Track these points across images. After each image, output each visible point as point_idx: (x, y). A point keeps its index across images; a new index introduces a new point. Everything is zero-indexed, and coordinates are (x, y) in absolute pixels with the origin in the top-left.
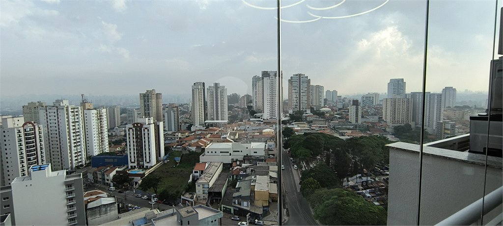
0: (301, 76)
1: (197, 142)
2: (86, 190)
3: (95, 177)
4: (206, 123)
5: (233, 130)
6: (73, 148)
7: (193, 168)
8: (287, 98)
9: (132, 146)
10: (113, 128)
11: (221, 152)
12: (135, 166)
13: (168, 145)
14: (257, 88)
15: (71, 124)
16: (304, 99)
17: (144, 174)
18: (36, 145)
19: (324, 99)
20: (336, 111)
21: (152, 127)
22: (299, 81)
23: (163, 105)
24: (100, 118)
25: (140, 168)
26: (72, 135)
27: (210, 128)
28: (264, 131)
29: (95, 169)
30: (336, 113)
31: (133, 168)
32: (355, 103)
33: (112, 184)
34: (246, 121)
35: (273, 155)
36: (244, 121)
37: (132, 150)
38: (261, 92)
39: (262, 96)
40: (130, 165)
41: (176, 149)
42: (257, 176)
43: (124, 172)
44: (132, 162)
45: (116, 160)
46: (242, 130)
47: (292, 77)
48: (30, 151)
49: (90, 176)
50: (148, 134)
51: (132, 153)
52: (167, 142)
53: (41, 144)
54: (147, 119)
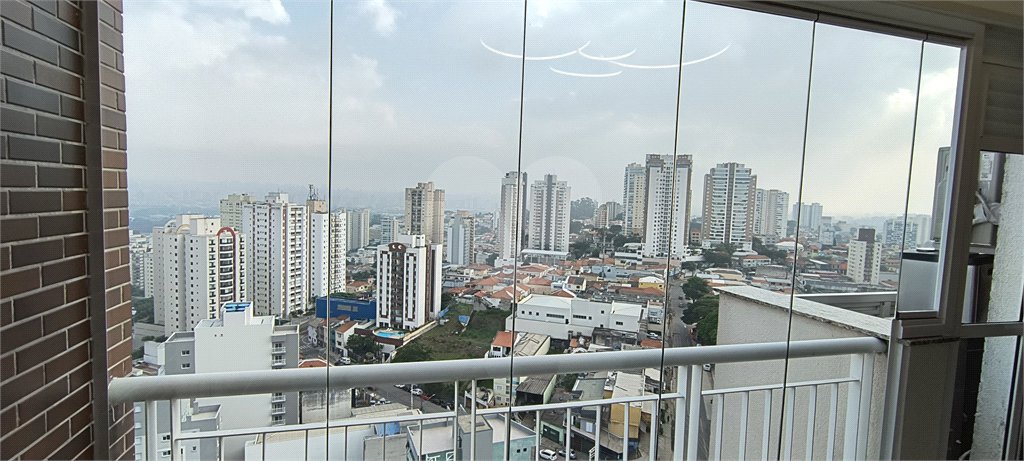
0: (736, 169)
1: (504, 290)
2: (304, 355)
3: (320, 336)
4: (523, 254)
5: (577, 272)
6: (289, 280)
7: (491, 342)
8: (701, 215)
9: (384, 285)
10: (356, 250)
11: (548, 315)
12: (387, 324)
13: (449, 291)
14: (635, 190)
15: (290, 237)
16: (739, 218)
17: (401, 341)
18: (235, 267)
19: (789, 223)
20: (816, 251)
21: (422, 254)
22: (731, 178)
23: (446, 212)
24: (334, 228)
25: (395, 328)
26: (289, 255)
27: (532, 264)
28: (641, 280)
29: (320, 320)
30: (814, 254)
31: (383, 326)
32: (867, 235)
33: (346, 351)
34: (606, 256)
35: (659, 333)
36: (601, 256)
37: (384, 292)
38: (642, 199)
39: (642, 205)
40: (379, 320)
41: (463, 301)
42: (619, 373)
43: (368, 332)
44: (382, 316)
45: (355, 309)
46: (596, 275)
47: (713, 170)
48: (225, 278)
49: (312, 333)
50: (415, 265)
51: (384, 299)
52: (447, 284)
53: (243, 267)
54: (414, 237)
